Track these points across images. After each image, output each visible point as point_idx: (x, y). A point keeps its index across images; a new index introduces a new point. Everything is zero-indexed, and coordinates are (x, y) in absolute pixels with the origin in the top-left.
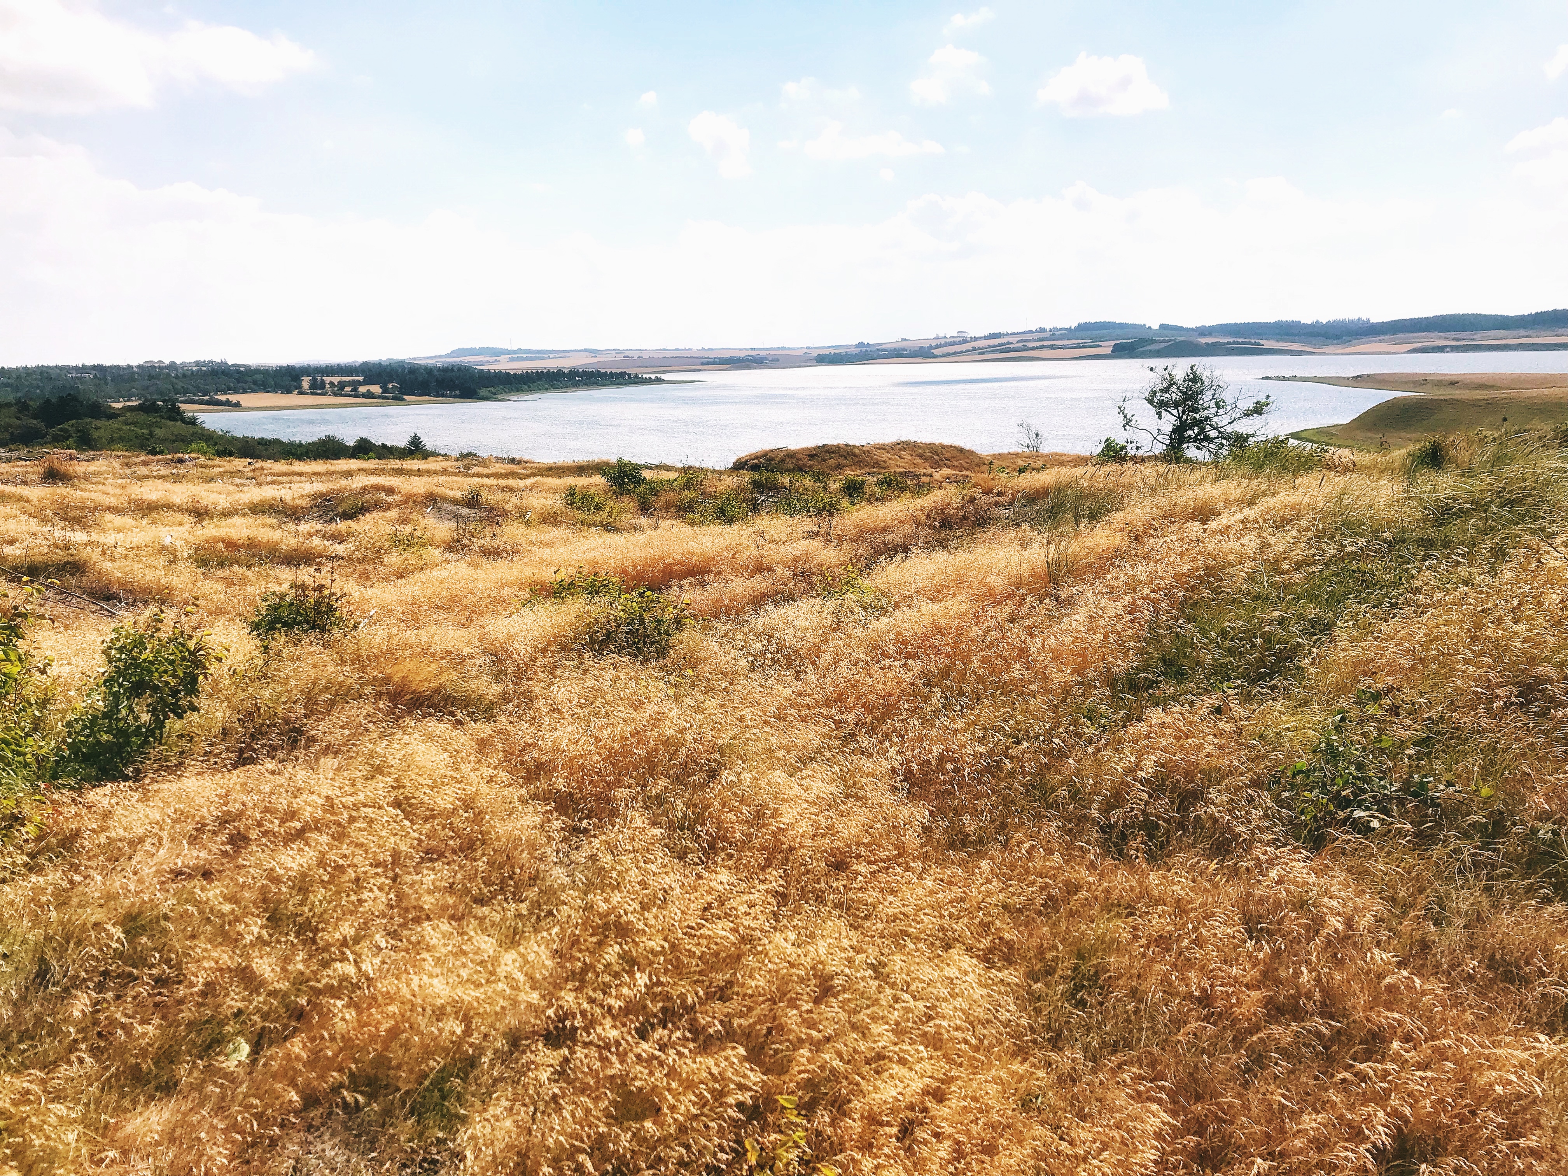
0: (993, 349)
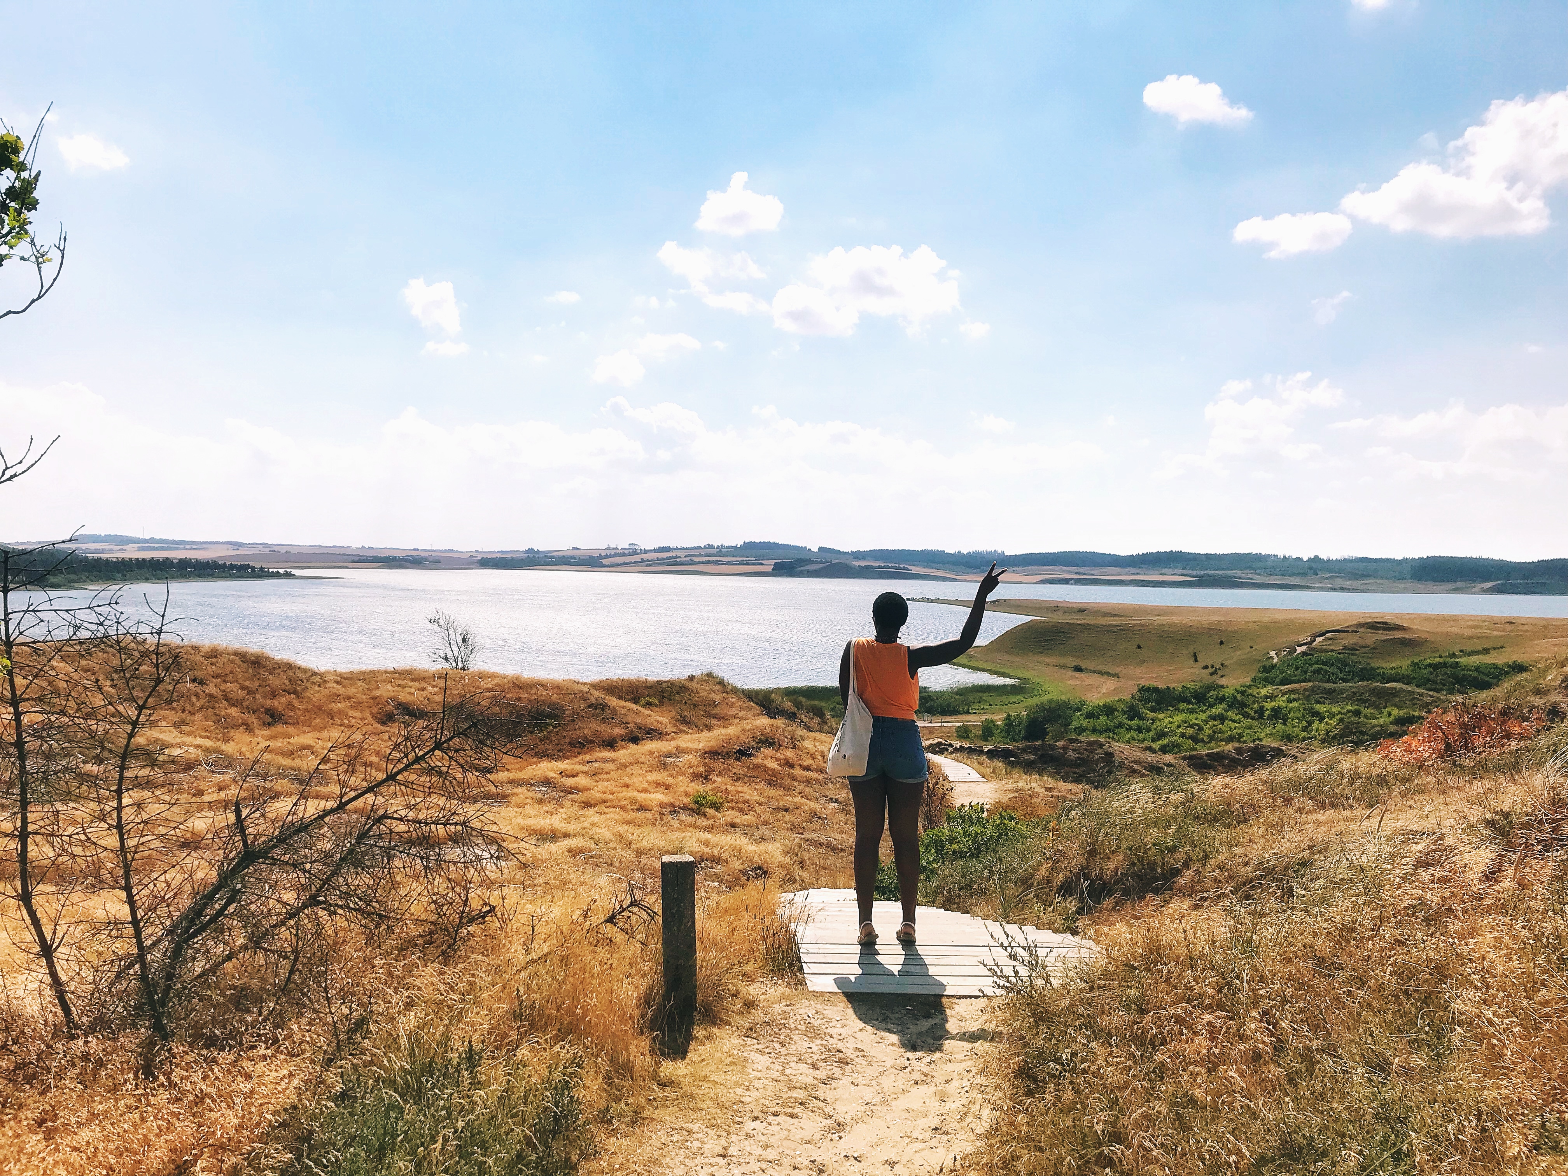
0: (660, 562)
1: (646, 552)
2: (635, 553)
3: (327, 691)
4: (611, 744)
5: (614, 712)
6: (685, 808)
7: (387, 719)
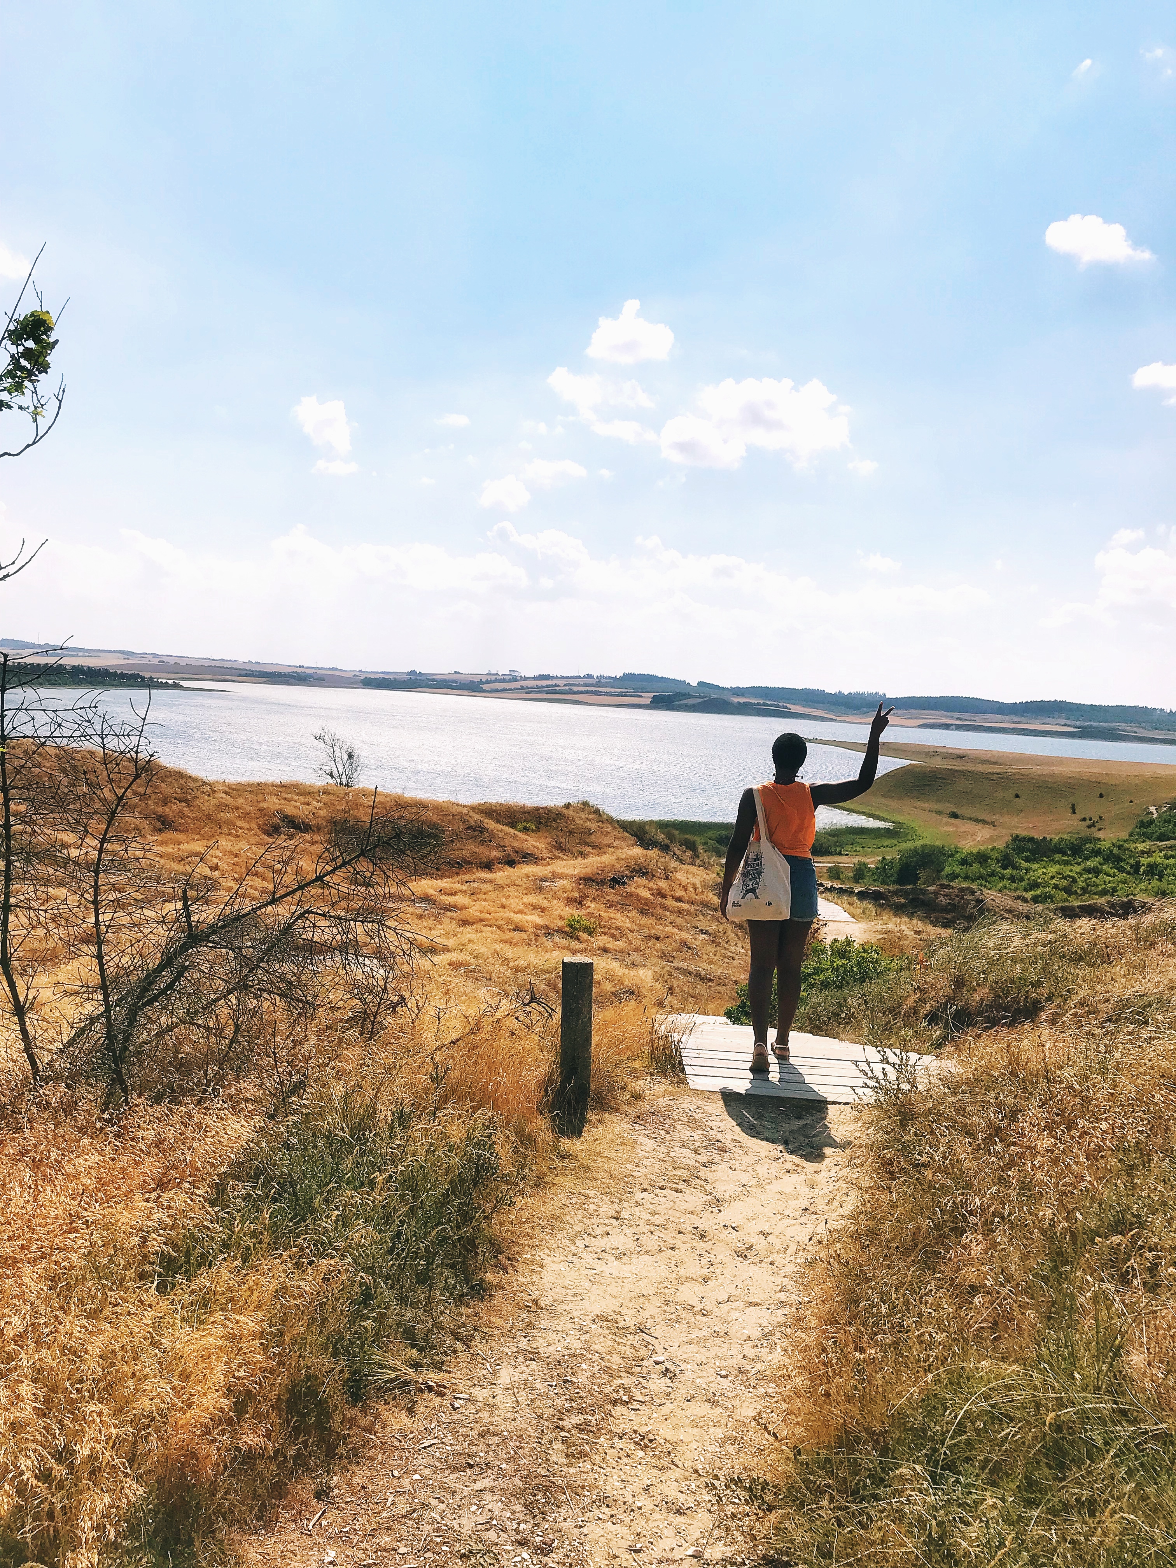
0: (539, 690)
1: (526, 678)
2: (515, 679)
3: (214, 801)
4: (488, 866)
5: (493, 836)
6: (560, 931)
7: (273, 830)
